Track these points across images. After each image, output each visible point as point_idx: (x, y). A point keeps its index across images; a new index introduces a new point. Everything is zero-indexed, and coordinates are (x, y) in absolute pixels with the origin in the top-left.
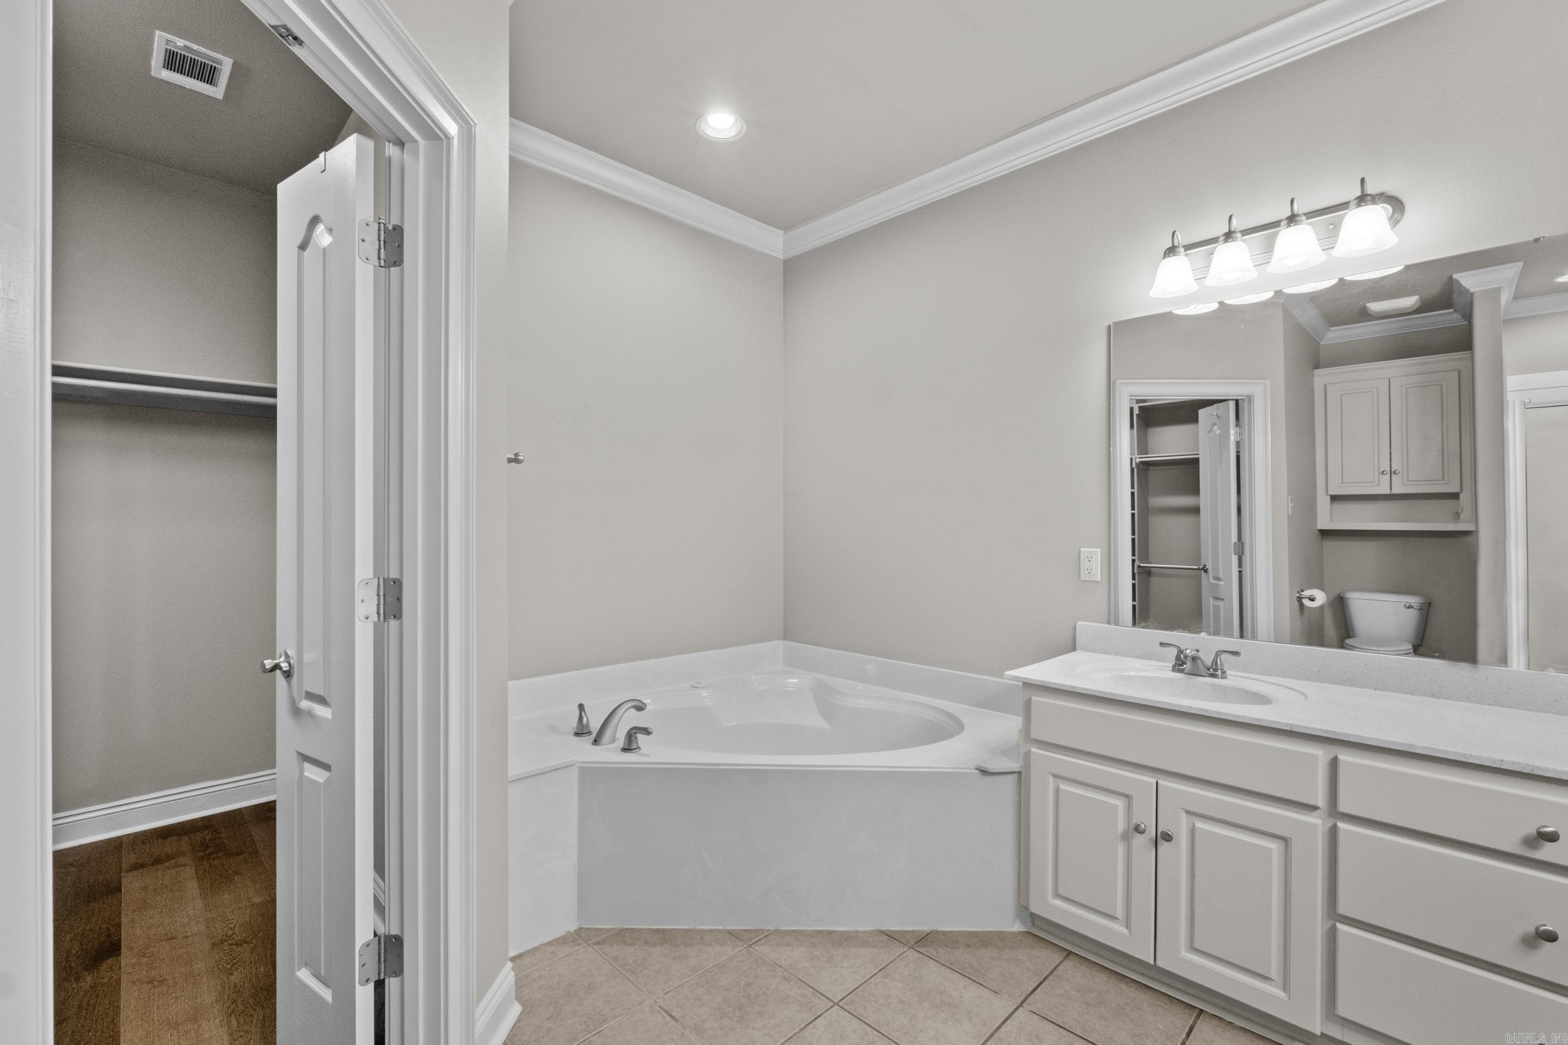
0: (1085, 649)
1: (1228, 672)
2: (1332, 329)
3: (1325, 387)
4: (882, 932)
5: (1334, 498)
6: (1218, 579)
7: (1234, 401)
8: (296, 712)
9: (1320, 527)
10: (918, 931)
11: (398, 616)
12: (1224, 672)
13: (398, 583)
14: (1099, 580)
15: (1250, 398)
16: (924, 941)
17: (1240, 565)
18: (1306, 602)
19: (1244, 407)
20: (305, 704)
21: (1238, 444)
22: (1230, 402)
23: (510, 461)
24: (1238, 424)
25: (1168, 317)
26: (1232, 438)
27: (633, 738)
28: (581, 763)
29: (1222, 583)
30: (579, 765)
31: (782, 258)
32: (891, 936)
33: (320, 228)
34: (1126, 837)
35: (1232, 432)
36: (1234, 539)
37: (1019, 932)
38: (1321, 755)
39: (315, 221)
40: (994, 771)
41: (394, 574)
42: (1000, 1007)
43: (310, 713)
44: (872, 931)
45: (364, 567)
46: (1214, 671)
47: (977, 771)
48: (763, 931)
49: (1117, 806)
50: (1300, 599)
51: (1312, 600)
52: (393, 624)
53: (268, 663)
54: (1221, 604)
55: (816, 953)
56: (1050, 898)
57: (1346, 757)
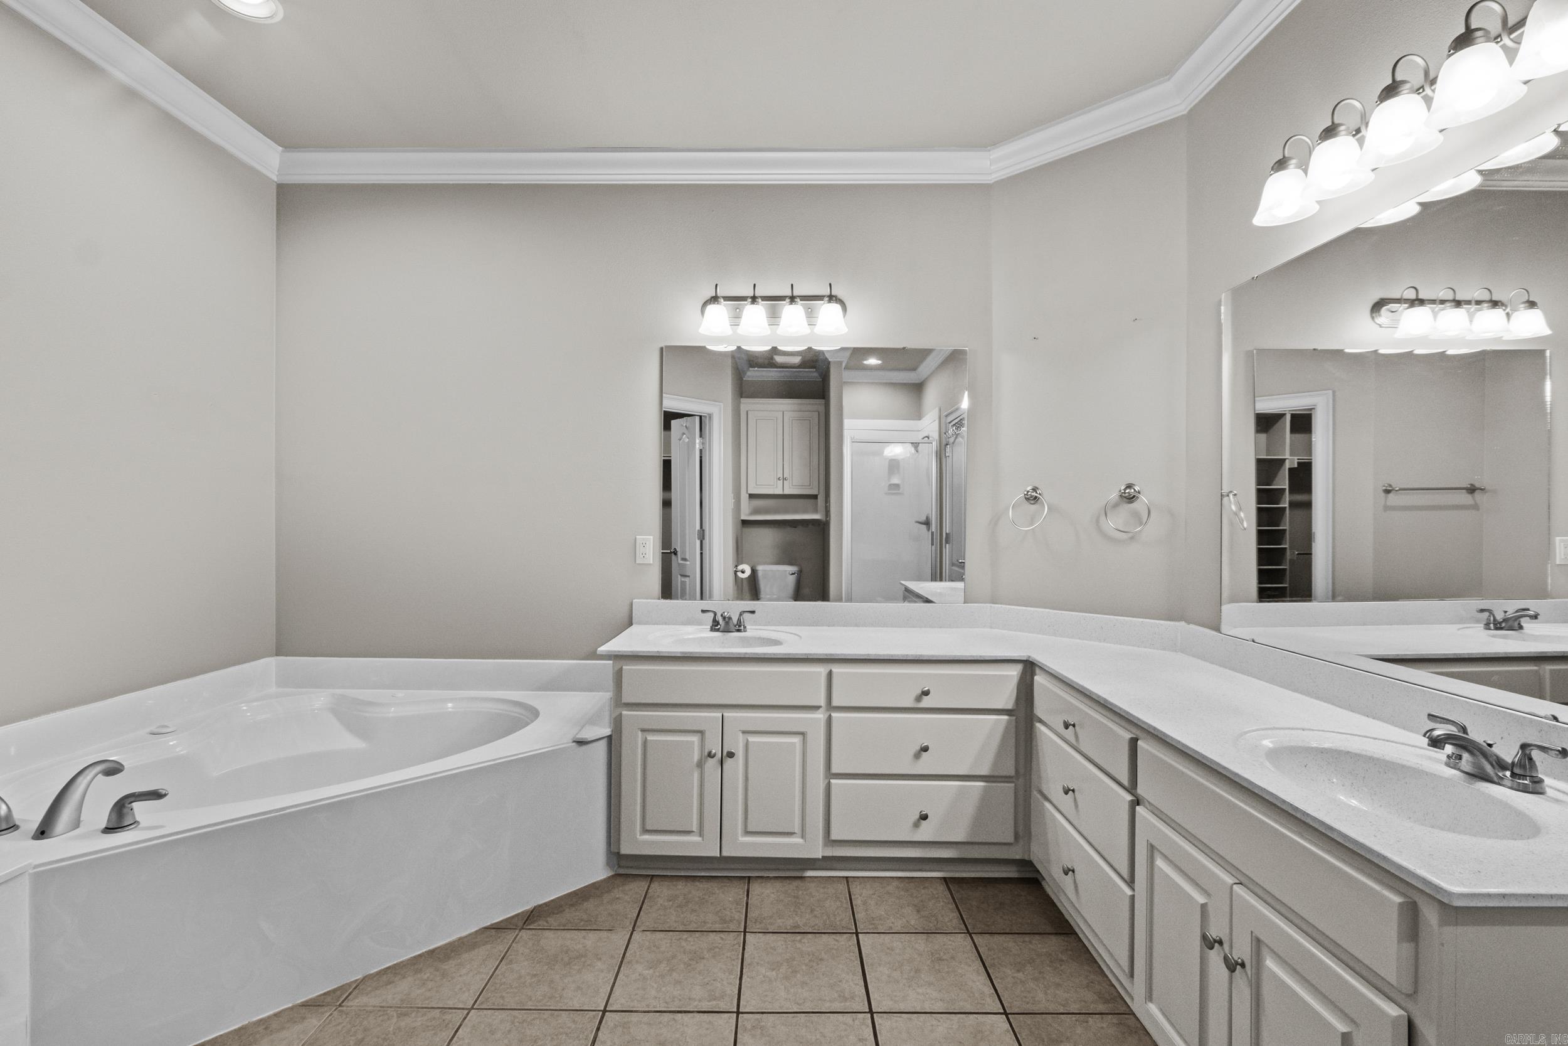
0: (639, 623)
1: (747, 627)
2: (751, 369)
3: (747, 412)
4: (487, 928)
5: (752, 496)
6: (685, 559)
7: (699, 417)
9: (742, 518)
10: (523, 912)
12: (745, 627)
14: (652, 562)
15: (710, 416)
16: (531, 918)
17: (701, 549)
18: (740, 574)
19: (706, 421)
21: (701, 451)
22: (697, 417)
24: (701, 436)
26: (697, 446)
27: (125, 810)
29: (688, 563)
30: (31, 871)
31: (276, 180)
32: (498, 928)
34: (700, 765)
35: (697, 441)
36: (698, 527)
37: (609, 878)
38: (821, 670)
40: (589, 740)
42: (619, 939)
44: (476, 932)
46: (740, 627)
47: (574, 744)
48: (349, 984)
49: (694, 741)
50: (736, 572)
51: (743, 572)
54: (687, 580)
55: (425, 977)
56: (638, 834)
57: (837, 669)
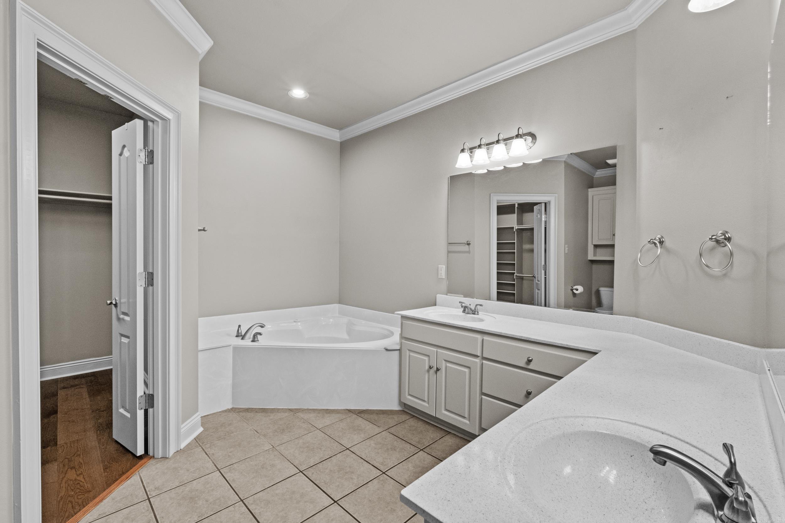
0: (439, 305)
1: (480, 313)
2: (598, 170)
3: (593, 196)
4: (347, 409)
5: (596, 246)
7: (544, 203)
8: (119, 319)
9: (589, 259)
10: (359, 410)
11: (152, 285)
12: (478, 312)
13: (152, 274)
14: (444, 278)
15: (549, 202)
16: (360, 413)
17: (545, 275)
19: (548, 205)
20: (122, 316)
21: (546, 222)
22: (543, 204)
23: (200, 230)
24: (546, 214)
25: (470, 175)
26: (543, 219)
27: (256, 337)
28: (234, 345)
30: (233, 346)
31: (339, 141)
32: (350, 411)
33: (126, 149)
34: (428, 371)
35: (543, 216)
36: (543, 263)
37: (399, 410)
38: (479, 337)
39: (124, 147)
40: (389, 349)
41: (151, 271)
42: (377, 430)
43: (123, 319)
44: (344, 409)
45: (140, 268)
46: (474, 312)
47: (384, 349)
48: (302, 409)
49: (426, 360)
50: (572, 290)
51: (577, 290)
52: (151, 288)
53: (109, 302)
54: (539, 292)
56: (407, 396)
57: (486, 338)
